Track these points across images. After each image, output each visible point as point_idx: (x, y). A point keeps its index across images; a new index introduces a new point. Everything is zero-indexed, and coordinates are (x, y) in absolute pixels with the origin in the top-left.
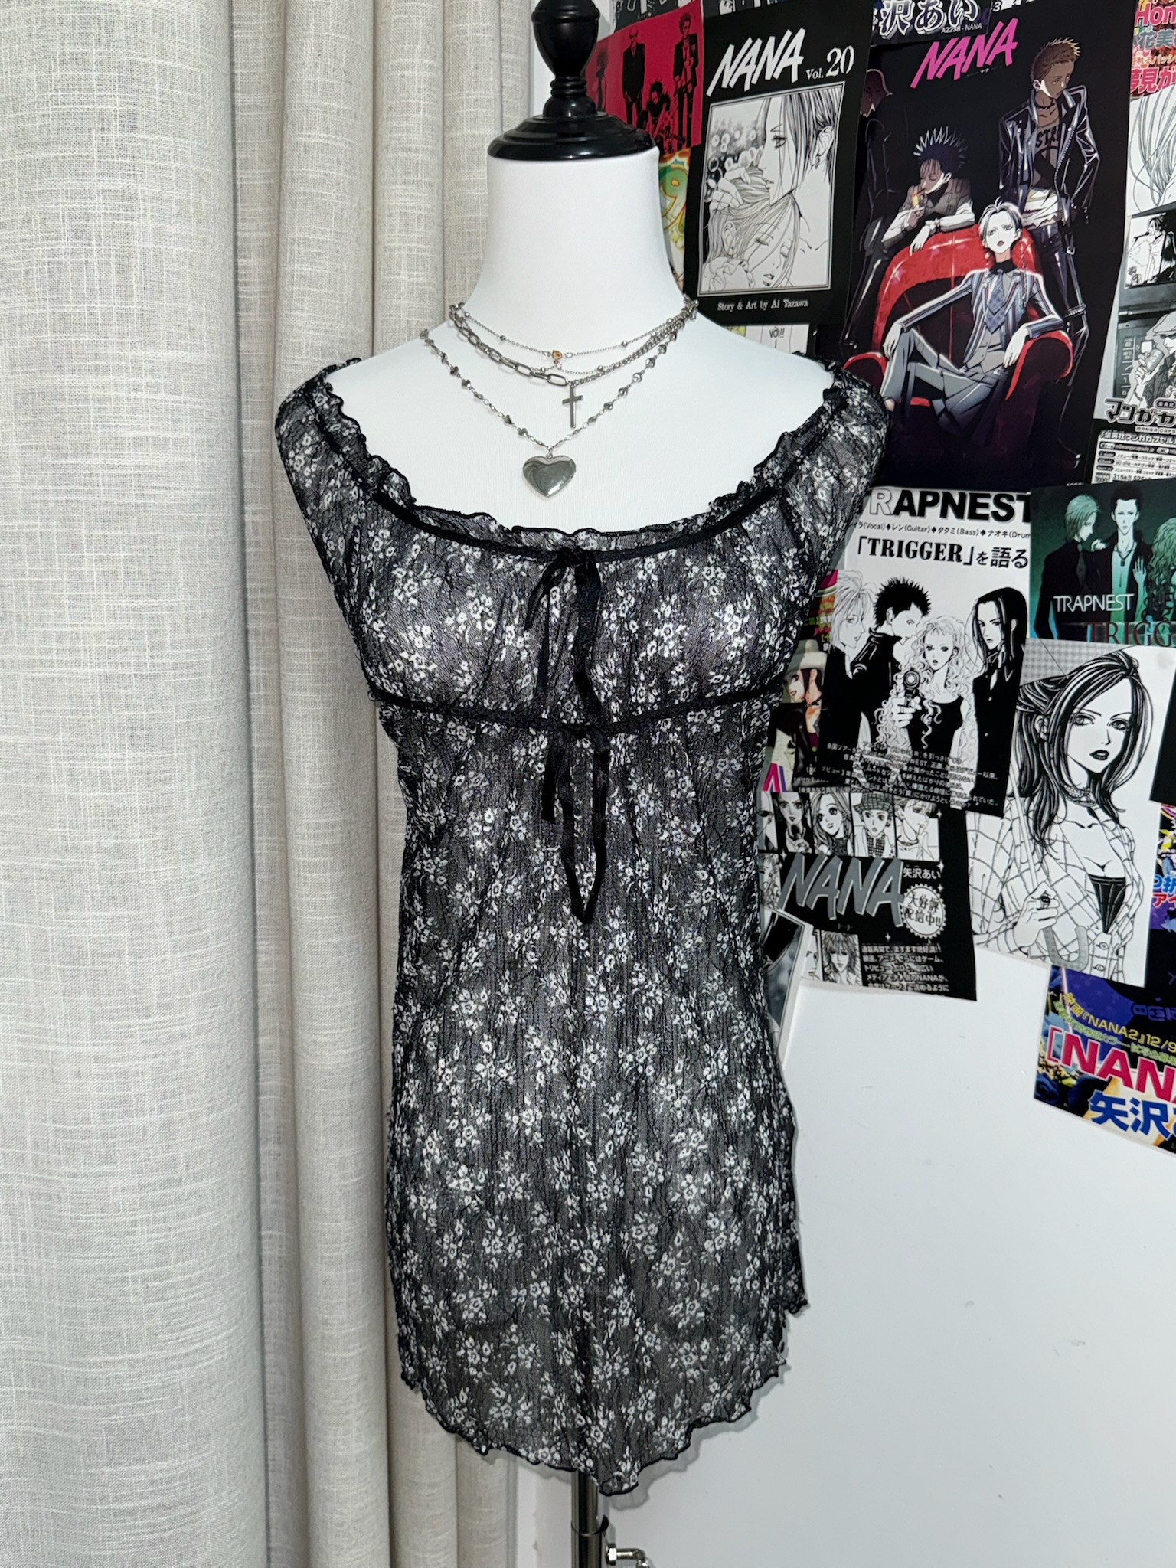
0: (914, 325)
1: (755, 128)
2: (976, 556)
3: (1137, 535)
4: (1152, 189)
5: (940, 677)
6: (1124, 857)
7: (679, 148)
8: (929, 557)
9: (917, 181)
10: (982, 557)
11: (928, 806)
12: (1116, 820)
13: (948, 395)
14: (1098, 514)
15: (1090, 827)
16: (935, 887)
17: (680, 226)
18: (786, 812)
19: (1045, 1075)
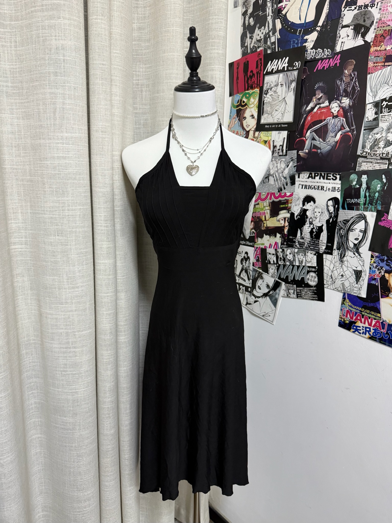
0: (313, 131)
1: (276, 82)
2: (327, 189)
3: (367, 184)
4: (373, 97)
5: (318, 220)
6: (362, 265)
7: (257, 87)
8: (316, 189)
9: (315, 95)
10: (329, 189)
11: (314, 252)
12: (360, 256)
13: (321, 148)
14: (357, 178)
15: (354, 257)
16: (315, 273)
17: (256, 106)
18: (278, 254)
19: (341, 320)
